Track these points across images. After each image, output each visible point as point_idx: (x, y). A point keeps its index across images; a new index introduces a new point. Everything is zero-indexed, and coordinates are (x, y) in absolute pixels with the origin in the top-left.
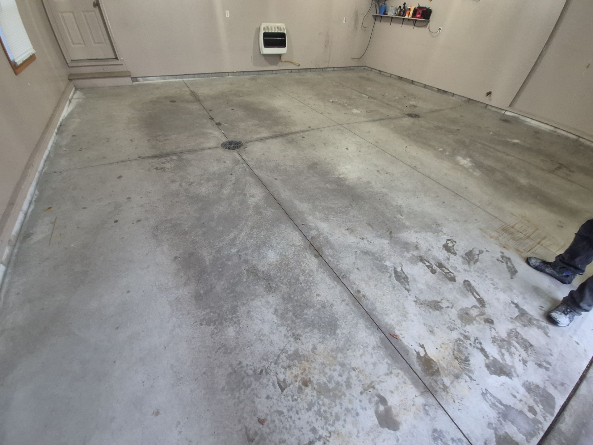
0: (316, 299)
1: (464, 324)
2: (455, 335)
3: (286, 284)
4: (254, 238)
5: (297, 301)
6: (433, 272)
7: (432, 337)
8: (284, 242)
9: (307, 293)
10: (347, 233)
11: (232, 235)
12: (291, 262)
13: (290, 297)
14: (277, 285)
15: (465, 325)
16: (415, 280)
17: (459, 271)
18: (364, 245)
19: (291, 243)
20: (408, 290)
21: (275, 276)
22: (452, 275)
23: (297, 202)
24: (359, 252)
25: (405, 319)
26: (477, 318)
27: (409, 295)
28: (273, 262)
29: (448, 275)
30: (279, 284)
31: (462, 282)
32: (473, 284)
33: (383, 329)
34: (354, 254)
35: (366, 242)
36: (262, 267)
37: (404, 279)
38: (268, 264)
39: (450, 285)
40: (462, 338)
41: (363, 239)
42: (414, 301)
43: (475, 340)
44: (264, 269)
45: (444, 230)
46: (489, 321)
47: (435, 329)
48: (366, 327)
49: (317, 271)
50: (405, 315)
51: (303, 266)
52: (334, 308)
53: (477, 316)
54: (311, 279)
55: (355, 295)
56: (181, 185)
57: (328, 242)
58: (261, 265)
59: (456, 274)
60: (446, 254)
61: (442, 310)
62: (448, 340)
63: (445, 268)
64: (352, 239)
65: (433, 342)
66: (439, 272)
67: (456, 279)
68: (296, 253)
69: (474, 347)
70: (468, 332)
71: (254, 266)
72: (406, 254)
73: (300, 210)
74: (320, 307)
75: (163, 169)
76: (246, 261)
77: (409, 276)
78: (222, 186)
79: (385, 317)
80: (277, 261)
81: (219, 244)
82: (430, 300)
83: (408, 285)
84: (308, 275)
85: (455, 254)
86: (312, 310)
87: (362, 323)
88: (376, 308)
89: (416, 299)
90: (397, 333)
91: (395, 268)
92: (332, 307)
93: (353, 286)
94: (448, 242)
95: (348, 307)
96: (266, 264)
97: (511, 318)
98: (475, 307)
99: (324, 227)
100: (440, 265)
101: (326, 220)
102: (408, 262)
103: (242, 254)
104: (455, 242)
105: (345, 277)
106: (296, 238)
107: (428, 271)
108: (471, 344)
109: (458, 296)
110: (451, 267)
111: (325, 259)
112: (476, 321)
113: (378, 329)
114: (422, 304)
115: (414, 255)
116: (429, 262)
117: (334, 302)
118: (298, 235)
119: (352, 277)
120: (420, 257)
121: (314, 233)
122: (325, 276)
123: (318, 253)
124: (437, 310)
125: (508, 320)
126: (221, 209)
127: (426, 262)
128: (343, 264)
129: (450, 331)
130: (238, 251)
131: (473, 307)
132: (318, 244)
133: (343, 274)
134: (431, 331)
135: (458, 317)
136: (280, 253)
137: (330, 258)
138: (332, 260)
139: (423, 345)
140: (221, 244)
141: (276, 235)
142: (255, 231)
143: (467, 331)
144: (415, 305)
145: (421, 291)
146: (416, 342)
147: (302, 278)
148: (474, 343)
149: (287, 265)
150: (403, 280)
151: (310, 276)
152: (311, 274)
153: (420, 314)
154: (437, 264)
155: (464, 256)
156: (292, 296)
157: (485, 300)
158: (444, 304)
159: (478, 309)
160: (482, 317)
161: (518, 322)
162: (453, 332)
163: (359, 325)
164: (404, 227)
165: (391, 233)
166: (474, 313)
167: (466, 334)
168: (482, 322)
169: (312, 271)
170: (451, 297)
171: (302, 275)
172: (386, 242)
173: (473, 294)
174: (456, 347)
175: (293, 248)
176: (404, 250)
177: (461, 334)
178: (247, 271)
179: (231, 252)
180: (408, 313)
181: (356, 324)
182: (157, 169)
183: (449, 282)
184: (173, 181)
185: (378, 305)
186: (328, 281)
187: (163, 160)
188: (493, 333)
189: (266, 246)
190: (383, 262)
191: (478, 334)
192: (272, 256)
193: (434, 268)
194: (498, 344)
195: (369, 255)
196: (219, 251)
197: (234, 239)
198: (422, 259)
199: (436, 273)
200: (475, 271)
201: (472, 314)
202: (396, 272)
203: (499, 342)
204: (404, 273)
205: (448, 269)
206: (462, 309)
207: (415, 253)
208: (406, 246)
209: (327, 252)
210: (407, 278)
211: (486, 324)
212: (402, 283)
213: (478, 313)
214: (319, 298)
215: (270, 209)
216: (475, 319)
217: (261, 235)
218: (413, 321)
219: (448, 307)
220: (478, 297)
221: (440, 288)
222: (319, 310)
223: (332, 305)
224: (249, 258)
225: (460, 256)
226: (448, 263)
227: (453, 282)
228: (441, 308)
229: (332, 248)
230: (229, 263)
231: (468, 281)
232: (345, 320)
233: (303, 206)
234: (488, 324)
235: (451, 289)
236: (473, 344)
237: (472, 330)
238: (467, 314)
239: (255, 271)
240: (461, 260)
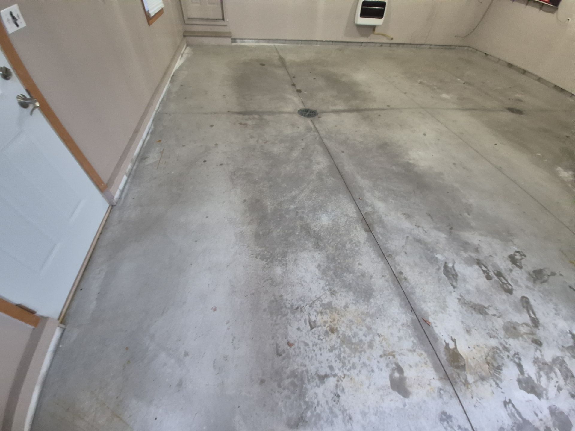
0: (357, 267)
1: (507, 336)
2: (493, 342)
3: (333, 247)
4: (312, 200)
5: (339, 263)
6: (489, 278)
7: (467, 336)
8: (339, 210)
9: (350, 260)
10: (403, 217)
11: (293, 193)
12: (341, 229)
13: (334, 258)
14: (324, 245)
15: (509, 338)
16: (465, 280)
17: (520, 286)
18: (419, 233)
19: (345, 213)
20: (454, 287)
21: (324, 237)
22: (510, 287)
23: (359, 178)
24: (410, 238)
25: (443, 311)
26: (525, 336)
27: (454, 291)
28: (325, 225)
29: (505, 286)
30: (327, 245)
31: (520, 297)
32: (532, 302)
33: (417, 313)
34: (405, 238)
35: (421, 231)
36: (315, 226)
37: (453, 275)
38: (320, 225)
39: (504, 296)
40: (500, 348)
41: (419, 227)
42: (458, 299)
43: (515, 354)
44: (316, 229)
45: (516, 241)
46: (538, 343)
47: (473, 330)
48: (401, 305)
49: (364, 243)
50: (444, 308)
51: (352, 235)
52: (373, 280)
53: (526, 333)
54: (357, 249)
55: (397, 275)
56: (258, 141)
57: (381, 221)
58: (314, 224)
59: (514, 287)
60: (510, 265)
61: (487, 316)
62: (484, 344)
63: (504, 278)
64: (406, 224)
65: (466, 340)
66: (496, 281)
67: (514, 292)
68: (348, 223)
69: (511, 360)
70: (510, 345)
71: (308, 224)
72: (463, 253)
73: (360, 185)
74: (360, 275)
75: (245, 125)
76: (302, 218)
77: (459, 275)
78: (292, 149)
79: (422, 303)
80: (329, 225)
81: (281, 198)
82: (476, 303)
83: (456, 282)
84: (354, 245)
85: (521, 268)
86: (351, 275)
87: (397, 301)
88: (415, 293)
89: (460, 297)
90: (431, 320)
91: (446, 263)
92: (371, 279)
93: (397, 266)
94: (516, 254)
95: (387, 284)
96: (319, 225)
97: (563, 346)
98: (527, 325)
99: (380, 206)
100: (499, 274)
101: (384, 200)
102: (462, 262)
103: (300, 211)
104: (525, 256)
105: (390, 256)
106: (351, 210)
107: (483, 275)
108: (508, 356)
109: (510, 309)
110: (512, 279)
111: (374, 235)
112: (523, 338)
113: (412, 311)
114: (465, 304)
115: (471, 256)
116: (486, 267)
117: (374, 275)
118: (353, 208)
119: (398, 258)
120: (477, 260)
121: (369, 209)
122: (370, 250)
123: (369, 228)
124: (481, 314)
125: (559, 348)
126: (288, 169)
127: (483, 266)
128: (392, 245)
129: (489, 337)
130: (296, 208)
131: (524, 324)
132: (371, 220)
133: (390, 253)
134: (467, 331)
135: (503, 328)
136: (333, 219)
137: (379, 236)
138: (381, 238)
139: (455, 340)
140: (283, 199)
141: (332, 203)
142: (314, 195)
143: (508, 343)
144: (457, 302)
145: (468, 292)
146: (449, 335)
147: (348, 246)
148: (513, 357)
149: (338, 231)
150: (451, 276)
151: (357, 246)
152: (358, 244)
153: (461, 312)
154: (496, 272)
155: (531, 273)
156: (336, 259)
157: (541, 321)
158: (491, 312)
159: (529, 328)
160: (531, 336)
161: (569, 353)
162: (492, 339)
163: (393, 302)
164: (468, 227)
165: (451, 229)
166: (523, 330)
167: (507, 346)
168: (530, 341)
169: (359, 242)
170: (501, 307)
171: (350, 243)
172: (443, 236)
173: (528, 312)
174: (491, 354)
175: (346, 217)
176: (462, 248)
177: (501, 344)
178: (301, 226)
179: (290, 207)
180: (447, 307)
181: (391, 300)
182: (241, 124)
183: (503, 293)
184: (252, 137)
185: (418, 290)
186: (373, 255)
187: (246, 117)
188: (538, 354)
189: (322, 209)
190: (435, 254)
191: (520, 350)
192: (325, 220)
193: (490, 274)
194: (539, 366)
195: (421, 243)
196: (280, 204)
197: (295, 198)
198: (479, 263)
199: (491, 280)
200: (540, 291)
201: (521, 330)
202: (446, 266)
203: (540, 364)
204: (454, 270)
205: (507, 280)
206: (510, 322)
207: (474, 255)
208: (465, 245)
209: (378, 229)
210: (457, 275)
211: (533, 344)
212: (449, 278)
213: (528, 332)
214: (360, 267)
215: (332, 178)
216: (522, 336)
217: (319, 199)
218: (450, 316)
219: (494, 315)
220: (533, 316)
221: (491, 295)
222: (358, 277)
223: (371, 277)
224: (305, 216)
225: (526, 272)
226: (509, 275)
227: (509, 294)
228: (486, 314)
229: (384, 227)
230: (287, 216)
231: (527, 298)
232: (381, 293)
233: (363, 183)
234: (536, 345)
235: (504, 300)
236: (511, 357)
237: (514, 344)
238: (515, 328)
239: (308, 228)
240: (525, 276)
